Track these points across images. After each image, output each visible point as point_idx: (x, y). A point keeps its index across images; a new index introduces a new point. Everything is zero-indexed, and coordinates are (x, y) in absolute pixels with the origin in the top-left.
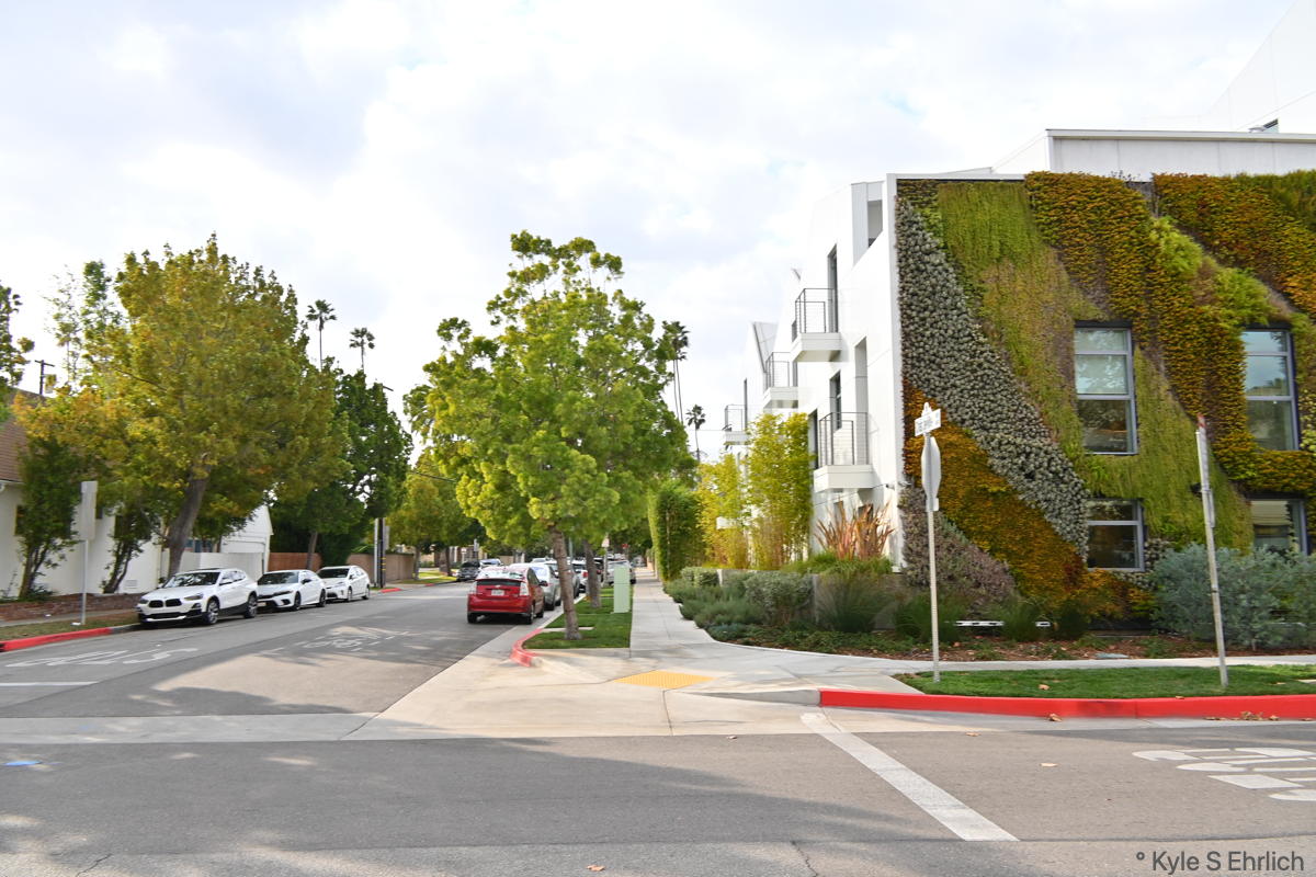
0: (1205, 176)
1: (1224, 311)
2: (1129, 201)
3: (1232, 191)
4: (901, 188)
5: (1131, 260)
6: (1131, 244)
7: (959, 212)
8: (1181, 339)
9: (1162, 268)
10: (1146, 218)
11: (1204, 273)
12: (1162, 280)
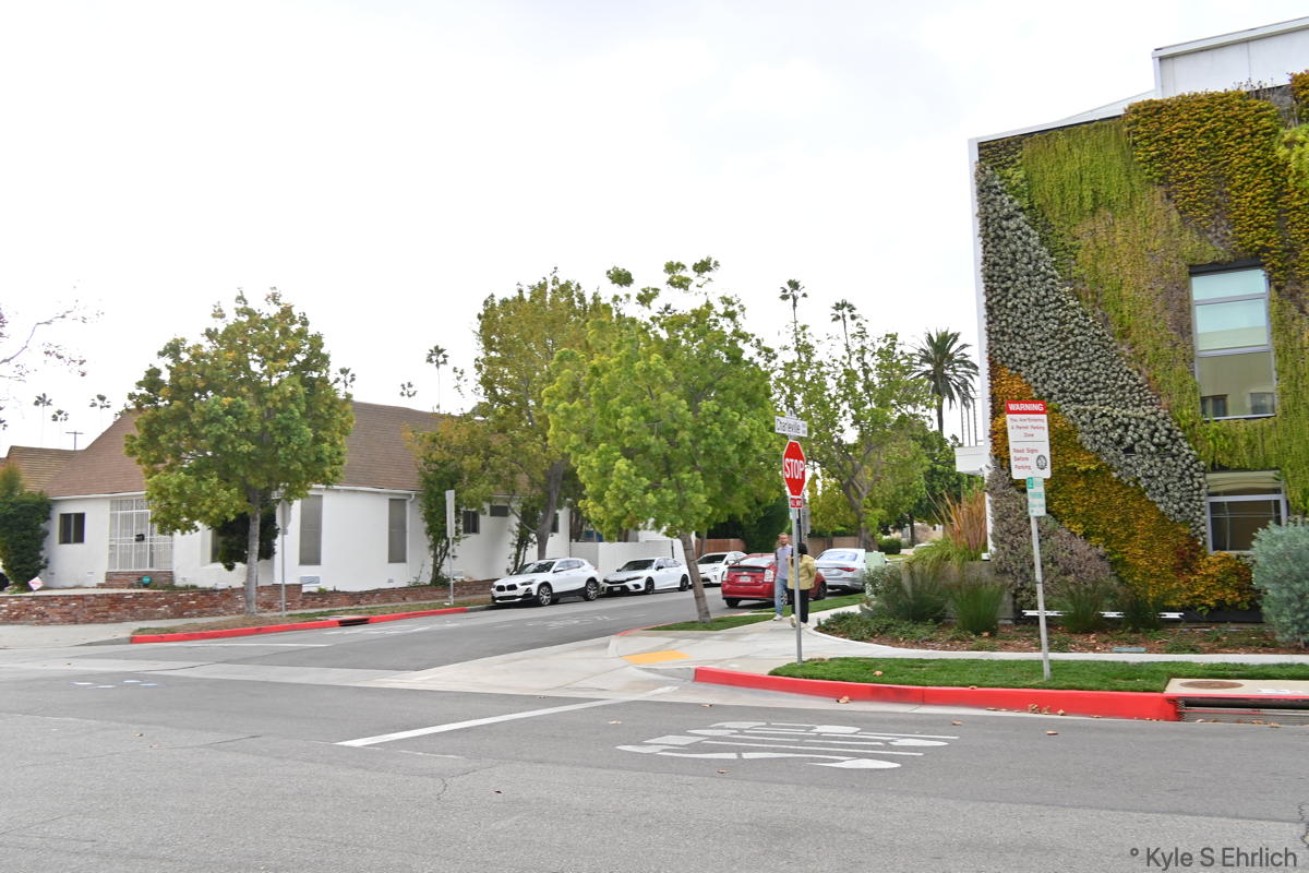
2: (1251, 115)
4: (983, 152)
5: (1256, 185)
6: (1256, 166)
7: (1045, 166)
9: (1297, 188)
10: (1274, 132)
12: (1297, 203)
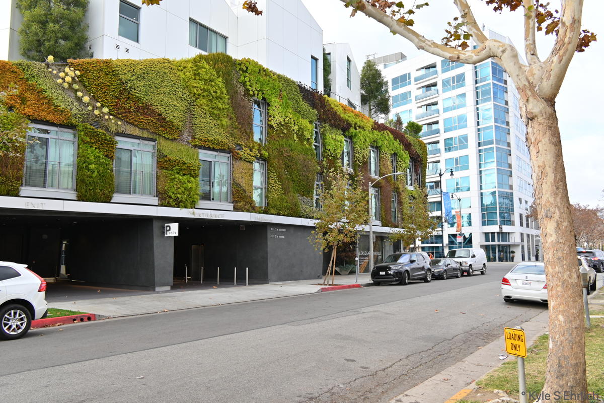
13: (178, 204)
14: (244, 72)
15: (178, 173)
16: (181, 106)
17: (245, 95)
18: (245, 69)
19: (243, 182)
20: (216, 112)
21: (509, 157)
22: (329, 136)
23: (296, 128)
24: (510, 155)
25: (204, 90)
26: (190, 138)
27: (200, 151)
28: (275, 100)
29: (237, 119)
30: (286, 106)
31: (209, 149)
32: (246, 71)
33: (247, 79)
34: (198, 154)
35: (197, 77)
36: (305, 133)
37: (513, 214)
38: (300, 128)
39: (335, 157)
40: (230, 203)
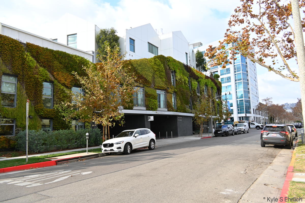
0: (39, 46)
1: (40, 77)
2: (20, 47)
3: (44, 51)
5: (19, 61)
6: (19, 57)
8: (29, 82)
9: (26, 64)
10: (24, 52)
11: (36, 67)
12: (26, 67)
13: (152, 109)
14: (168, 61)
15: (152, 99)
16: (151, 75)
17: (169, 69)
18: (169, 60)
19: (169, 101)
20: (161, 76)
21: (248, 85)
22: (193, 82)
23: (183, 80)
24: (249, 84)
25: (158, 69)
26: (154, 86)
27: (157, 90)
28: (178, 71)
29: (167, 79)
30: (180, 72)
31: (159, 89)
32: (169, 61)
33: (170, 64)
34: (156, 91)
35: (155, 65)
36: (186, 82)
37: (251, 109)
38: (184, 80)
39: (195, 90)
40: (166, 108)
